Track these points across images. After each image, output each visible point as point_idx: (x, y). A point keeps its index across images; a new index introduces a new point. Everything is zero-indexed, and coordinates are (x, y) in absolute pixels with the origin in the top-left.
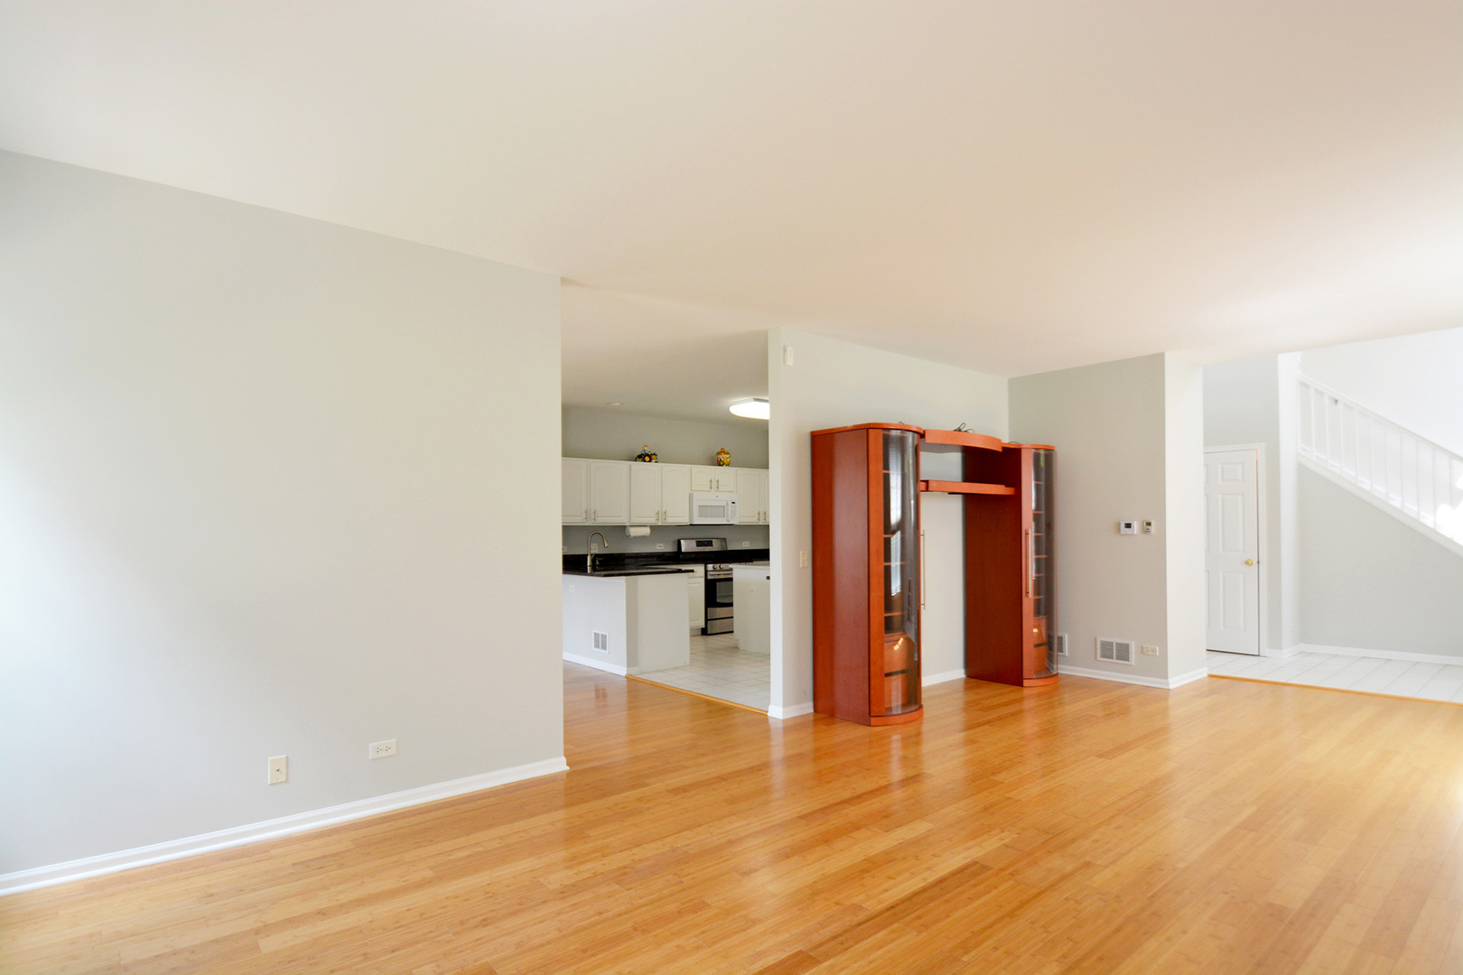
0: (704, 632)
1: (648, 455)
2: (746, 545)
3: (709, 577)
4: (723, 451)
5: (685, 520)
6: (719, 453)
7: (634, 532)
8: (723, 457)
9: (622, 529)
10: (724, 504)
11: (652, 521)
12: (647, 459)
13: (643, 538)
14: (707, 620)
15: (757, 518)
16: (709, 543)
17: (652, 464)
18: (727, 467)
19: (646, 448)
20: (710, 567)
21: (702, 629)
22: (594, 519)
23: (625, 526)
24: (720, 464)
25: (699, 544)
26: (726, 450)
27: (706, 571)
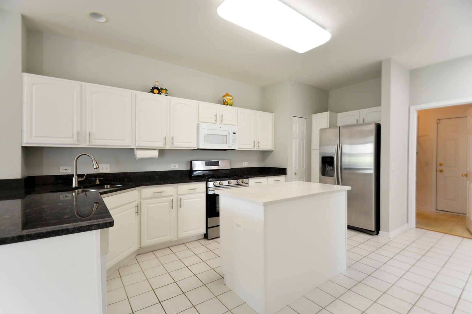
0: (206, 236)
1: (157, 88)
2: (246, 165)
3: (210, 193)
4: (227, 95)
5: (194, 146)
6: (224, 96)
7: (139, 154)
8: (227, 99)
9: (131, 151)
10: (226, 133)
11: (161, 145)
12: (156, 91)
13: (150, 160)
14: (207, 228)
15: (252, 146)
16: (217, 164)
17: (162, 96)
18: (230, 106)
19: (157, 83)
20: (211, 184)
21: (204, 234)
22: (90, 141)
23: (133, 149)
24: (225, 103)
25: (208, 164)
26: (230, 94)
27: (207, 188)
